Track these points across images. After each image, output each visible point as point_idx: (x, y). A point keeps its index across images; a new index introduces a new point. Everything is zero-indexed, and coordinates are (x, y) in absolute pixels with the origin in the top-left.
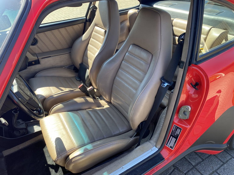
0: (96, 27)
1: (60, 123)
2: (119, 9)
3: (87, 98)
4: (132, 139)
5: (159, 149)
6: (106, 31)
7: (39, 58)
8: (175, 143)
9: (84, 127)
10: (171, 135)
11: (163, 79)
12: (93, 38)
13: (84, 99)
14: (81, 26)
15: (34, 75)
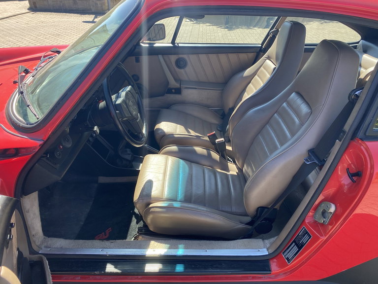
0: (268, 61)
1: (164, 167)
2: (306, 42)
3: (212, 152)
4: (241, 226)
5: (269, 254)
6: (275, 68)
7: (181, 86)
8: (295, 255)
9: (187, 181)
10: (294, 241)
11: (312, 152)
12: (258, 76)
13: (207, 152)
14: (251, 55)
15: (168, 106)
